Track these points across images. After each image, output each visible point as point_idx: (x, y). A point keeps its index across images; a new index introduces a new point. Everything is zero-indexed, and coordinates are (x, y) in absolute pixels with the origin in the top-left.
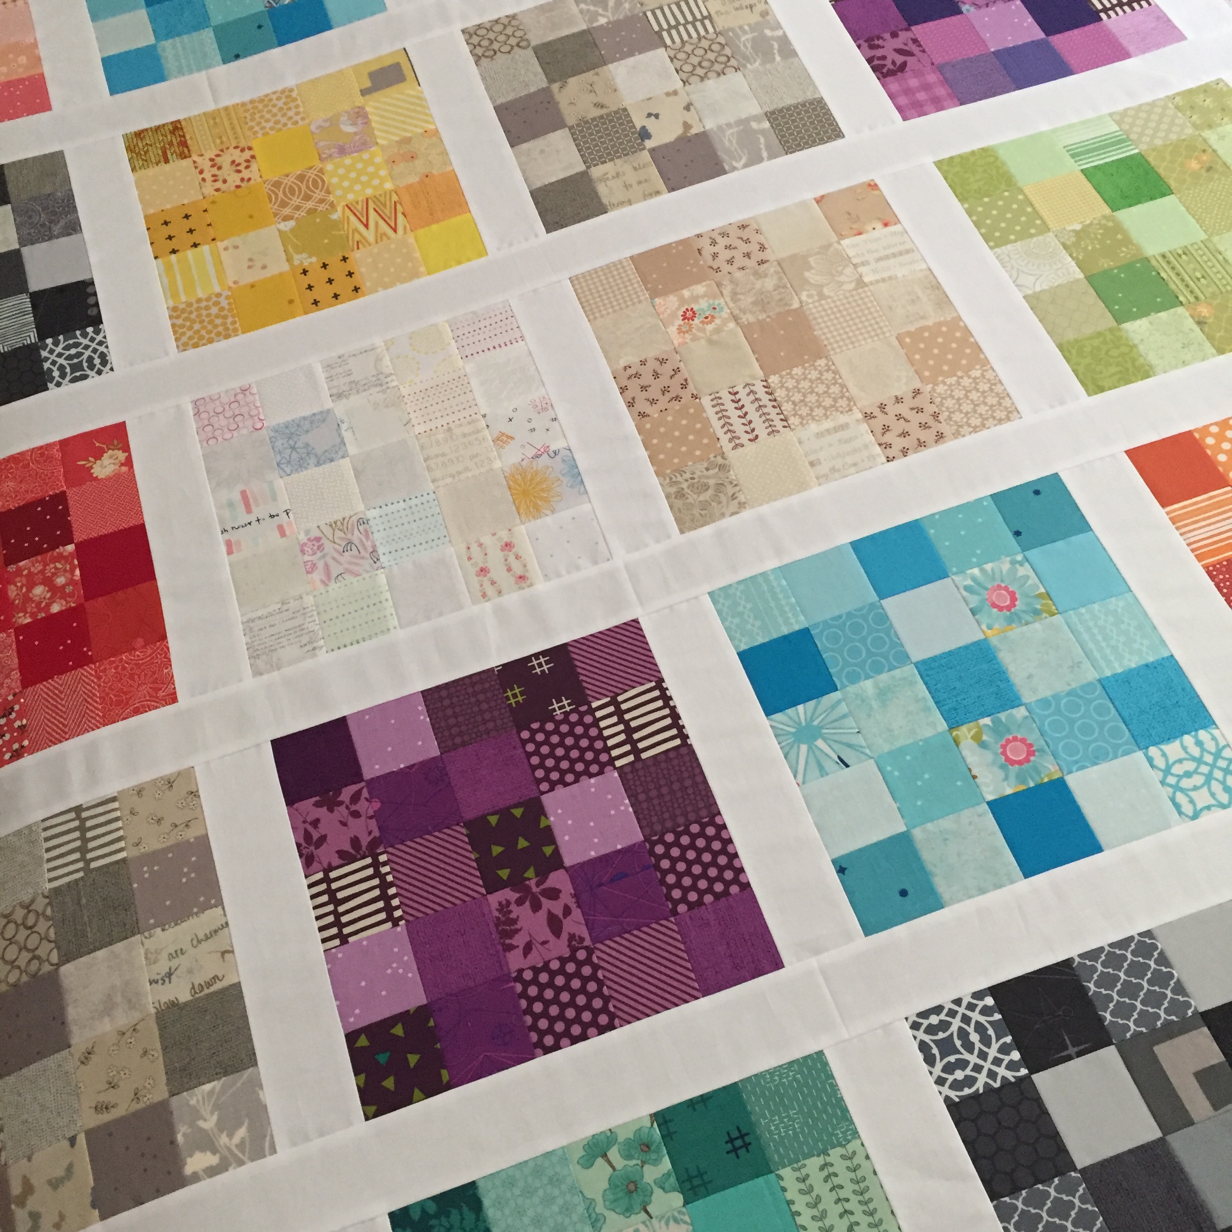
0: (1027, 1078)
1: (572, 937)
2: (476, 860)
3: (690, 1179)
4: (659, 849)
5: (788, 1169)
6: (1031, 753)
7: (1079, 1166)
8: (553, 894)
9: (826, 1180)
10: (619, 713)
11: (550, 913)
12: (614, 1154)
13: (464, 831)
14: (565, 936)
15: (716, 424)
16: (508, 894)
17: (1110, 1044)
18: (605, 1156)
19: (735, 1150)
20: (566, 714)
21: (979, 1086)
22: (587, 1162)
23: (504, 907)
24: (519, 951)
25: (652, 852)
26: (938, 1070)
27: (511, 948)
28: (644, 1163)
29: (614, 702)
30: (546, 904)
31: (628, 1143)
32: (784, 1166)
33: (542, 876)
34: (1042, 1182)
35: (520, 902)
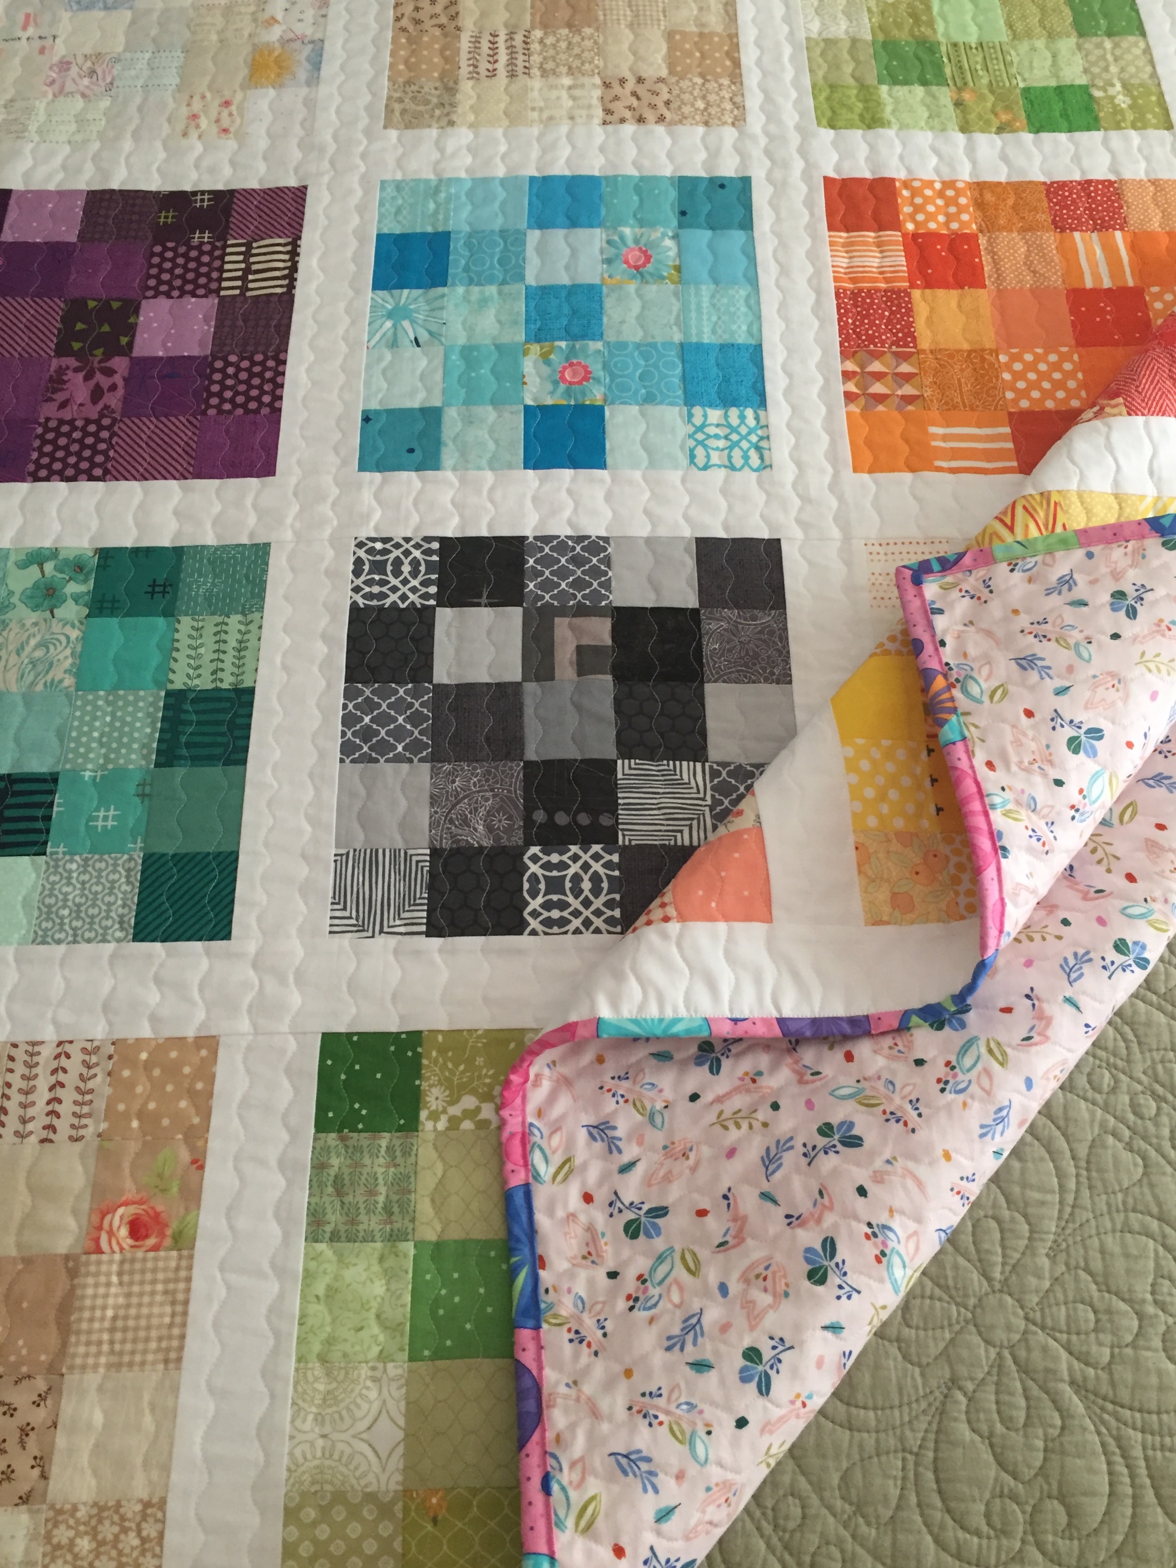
0: (433, 608)
1: (106, 407)
2: (59, 330)
3: (102, 602)
4: (219, 364)
5: (188, 618)
6: (586, 378)
7: (436, 680)
8: (109, 372)
9: (215, 634)
10: (247, 254)
11: (97, 385)
12: (49, 567)
13: (62, 305)
14: (100, 405)
15: (464, 56)
16: (72, 362)
17: (521, 605)
18: (41, 565)
19: (153, 593)
20: (202, 243)
21: (388, 602)
22: (23, 565)
23: (61, 371)
24: (57, 404)
25: (211, 365)
26: (359, 582)
27: (51, 400)
28: (71, 579)
29: (249, 246)
30: (99, 377)
31: (66, 561)
32: (187, 615)
33: (107, 357)
34: (397, 683)
35: (76, 370)
